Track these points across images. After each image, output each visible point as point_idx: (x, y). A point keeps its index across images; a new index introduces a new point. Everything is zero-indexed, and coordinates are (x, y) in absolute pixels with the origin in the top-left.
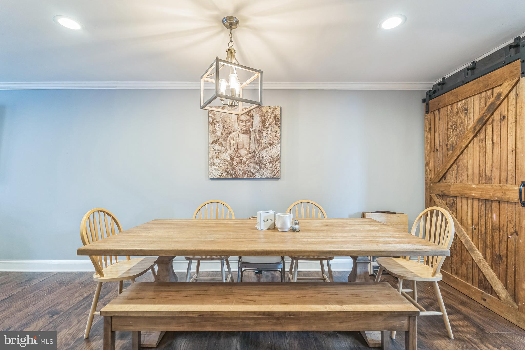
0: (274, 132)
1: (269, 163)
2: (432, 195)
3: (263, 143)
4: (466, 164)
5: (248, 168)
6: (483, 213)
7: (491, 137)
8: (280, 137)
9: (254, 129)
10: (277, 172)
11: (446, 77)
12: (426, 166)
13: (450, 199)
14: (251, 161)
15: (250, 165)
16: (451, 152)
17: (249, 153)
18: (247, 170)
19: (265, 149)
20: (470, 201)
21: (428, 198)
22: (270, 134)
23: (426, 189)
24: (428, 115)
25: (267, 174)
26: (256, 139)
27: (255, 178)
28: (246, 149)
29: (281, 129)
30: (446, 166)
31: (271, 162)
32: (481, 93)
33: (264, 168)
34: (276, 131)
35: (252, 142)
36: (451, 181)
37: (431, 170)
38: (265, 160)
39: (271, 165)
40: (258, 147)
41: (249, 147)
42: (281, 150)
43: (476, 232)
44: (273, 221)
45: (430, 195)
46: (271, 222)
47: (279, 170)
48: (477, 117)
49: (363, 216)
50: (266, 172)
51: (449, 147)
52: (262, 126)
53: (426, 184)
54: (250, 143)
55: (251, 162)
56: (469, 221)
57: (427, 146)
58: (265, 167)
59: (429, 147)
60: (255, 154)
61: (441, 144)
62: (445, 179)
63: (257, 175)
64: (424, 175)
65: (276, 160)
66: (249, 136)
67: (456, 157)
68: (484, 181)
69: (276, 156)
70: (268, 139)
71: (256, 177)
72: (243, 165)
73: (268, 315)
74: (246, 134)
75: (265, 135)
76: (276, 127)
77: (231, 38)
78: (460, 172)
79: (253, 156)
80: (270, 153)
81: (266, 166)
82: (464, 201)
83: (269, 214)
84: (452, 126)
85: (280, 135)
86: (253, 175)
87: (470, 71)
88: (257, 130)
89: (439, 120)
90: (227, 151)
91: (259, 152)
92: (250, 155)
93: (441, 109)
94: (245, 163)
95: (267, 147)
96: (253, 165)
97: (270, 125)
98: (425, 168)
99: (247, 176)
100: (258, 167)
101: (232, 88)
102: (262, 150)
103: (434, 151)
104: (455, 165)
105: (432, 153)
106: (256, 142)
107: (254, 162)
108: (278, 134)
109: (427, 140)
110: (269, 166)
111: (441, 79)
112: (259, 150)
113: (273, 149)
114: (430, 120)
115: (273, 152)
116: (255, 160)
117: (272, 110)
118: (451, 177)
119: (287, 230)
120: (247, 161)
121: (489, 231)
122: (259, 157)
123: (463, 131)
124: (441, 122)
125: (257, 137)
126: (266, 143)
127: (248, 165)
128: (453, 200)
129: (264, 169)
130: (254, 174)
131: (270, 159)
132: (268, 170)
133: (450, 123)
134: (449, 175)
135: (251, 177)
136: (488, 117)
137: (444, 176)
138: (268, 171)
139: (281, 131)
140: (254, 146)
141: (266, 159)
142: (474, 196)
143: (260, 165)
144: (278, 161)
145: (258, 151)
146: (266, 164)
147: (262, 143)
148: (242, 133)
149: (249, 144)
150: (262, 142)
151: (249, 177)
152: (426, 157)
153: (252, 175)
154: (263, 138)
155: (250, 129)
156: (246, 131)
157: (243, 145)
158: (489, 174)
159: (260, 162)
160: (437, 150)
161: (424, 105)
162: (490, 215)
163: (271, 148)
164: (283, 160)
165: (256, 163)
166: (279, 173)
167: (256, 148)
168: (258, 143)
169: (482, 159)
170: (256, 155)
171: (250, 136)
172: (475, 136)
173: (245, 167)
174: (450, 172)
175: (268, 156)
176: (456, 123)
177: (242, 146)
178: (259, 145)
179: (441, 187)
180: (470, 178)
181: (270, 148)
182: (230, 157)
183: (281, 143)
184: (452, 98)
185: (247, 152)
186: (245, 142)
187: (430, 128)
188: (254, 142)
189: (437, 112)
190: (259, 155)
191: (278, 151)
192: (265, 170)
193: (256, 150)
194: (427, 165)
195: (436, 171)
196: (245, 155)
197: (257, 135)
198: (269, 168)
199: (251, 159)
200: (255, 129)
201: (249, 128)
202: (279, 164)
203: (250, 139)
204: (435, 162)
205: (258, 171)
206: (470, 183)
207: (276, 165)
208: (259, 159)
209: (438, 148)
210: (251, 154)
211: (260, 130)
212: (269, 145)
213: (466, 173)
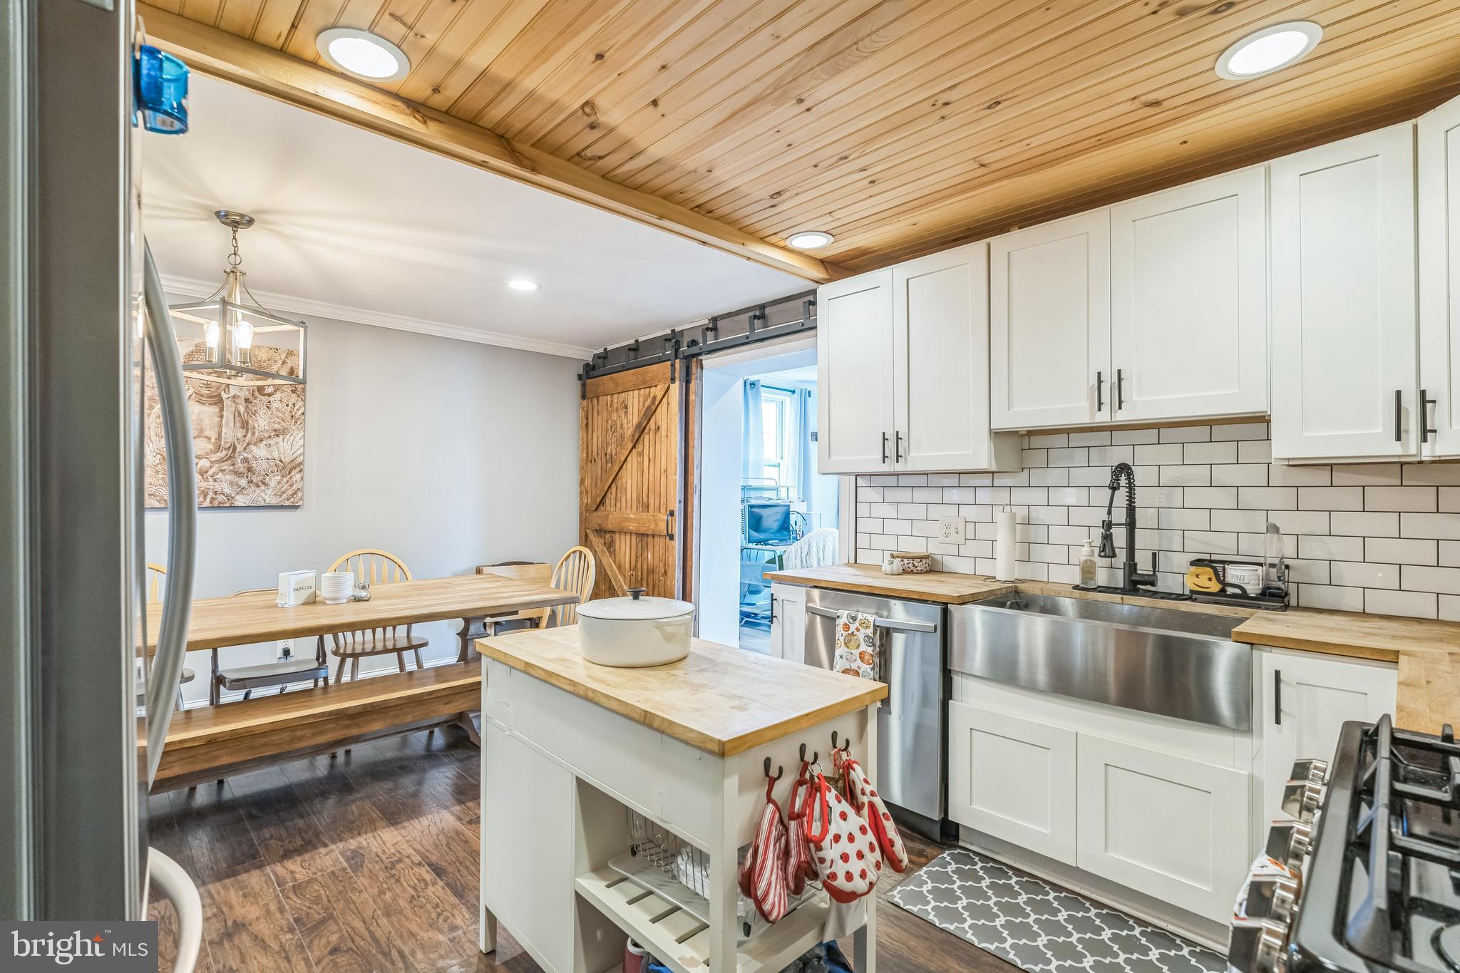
0: (287, 405)
1: (272, 472)
2: (587, 530)
3: (257, 428)
4: (625, 485)
5: (214, 483)
6: (639, 552)
7: (647, 451)
8: (302, 418)
9: (231, 394)
10: (295, 493)
11: (610, 348)
12: (580, 485)
13: (608, 536)
14: (223, 468)
15: (220, 475)
16: (610, 465)
17: (218, 448)
18: (212, 487)
19: (264, 442)
20: (628, 537)
21: (583, 537)
22: (277, 409)
23: (581, 521)
24: (585, 402)
25: (268, 497)
26: (238, 419)
27: (232, 508)
28: (209, 438)
29: (304, 401)
30: (604, 486)
31: (277, 471)
32: (640, 389)
33: (260, 483)
34: (294, 405)
35: (227, 424)
36: (609, 508)
37: (587, 492)
38: (260, 467)
39: (279, 478)
40: (245, 436)
41: (217, 436)
42: (303, 446)
43: (633, 578)
44: (313, 589)
45: (585, 532)
46: (310, 591)
47: (299, 489)
48: (636, 420)
49: (479, 571)
50: (266, 494)
51: (608, 457)
52: (256, 390)
53: (581, 514)
54: (221, 426)
55: (222, 471)
56: (627, 566)
57: (582, 452)
58: (262, 481)
59: (585, 455)
60: (234, 450)
61: (600, 451)
62: (603, 506)
63: (240, 501)
64: (579, 498)
65: (291, 468)
66: (217, 410)
67: (615, 474)
68: (640, 509)
69: (292, 458)
70: (272, 421)
71: (237, 504)
72: (200, 477)
73: (337, 714)
74: (210, 404)
75: (264, 411)
76: (294, 395)
77: (235, 247)
78: (619, 495)
79: (228, 456)
80: (277, 452)
81: (264, 479)
82: (623, 537)
83: (307, 576)
84: (611, 427)
85: (303, 414)
86: (228, 499)
87: (632, 352)
88: (243, 398)
89: (598, 415)
90: (151, 441)
91: (245, 449)
92: (222, 454)
93: (601, 398)
94: (207, 472)
95: (270, 437)
96: (228, 477)
97: (277, 390)
98: (580, 487)
99: (211, 502)
100: (243, 482)
101: (242, 347)
102: (255, 444)
103: (591, 462)
104: (614, 484)
105: (589, 465)
106: (238, 425)
107: (230, 471)
108: (298, 410)
109: (583, 443)
110: (273, 480)
111: (603, 349)
112: (245, 443)
113: (285, 443)
114: (587, 411)
115: (285, 448)
116: (234, 465)
117: (283, 356)
118: (609, 502)
119: (345, 601)
120: (211, 467)
121: (645, 575)
122: (246, 460)
123: (622, 437)
124: (600, 418)
125: (242, 414)
126: (267, 428)
127: (214, 476)
128: (612, 537)
129: (258, 486)
130: (230, 498)
131: (277, 465)
132: (270, 490)
133: (610, 422)
134: (607, 500)
135: (221, 505)
136: (645, 423)
137: (602, 502)
138: (269, 492)
139: (304, 405)
140: (231, 433)
141: (264, 464)
142: (632, 530)
143: (247, 477)
144: (298, 470)
145: (244, 446)
146: (266, 474)
147: (254, 428)
148: (197, 401)
149: (217, 430)
150: (256, 425)
151: (216, 503)
152: (582, 470)
153: (226, 500)
154: (258, 417)
155: (223, 394)
156: (209, 397)
157: (201, 430)
158: (645, 500)
159: (249, 470)
160: (595, 460)
161: (579, 383)
162: (645, 555)
163: (280, 440)
164: (306, 467)
165: (237, 473)
166: (300, 494)
167: (238, 439)
168: (242, 427)
169: (640, 479)
170: (237, 454)
171: (222, 410)
172: (634, 447)
173: (207, 480)
174: (609, 495)
175: (270, 457)
176: (616, 423)
177: (195, 431)
178: (247, 432)
179: (597, 518)
180: (629, 504)
181: (276, 439)
182: (159, 456)
183: (304, 431)
184: (611, 385)
185: (211, 447)
186: (207, 422)
187: (587, 424)
188: (231, 424)
189: (595, 401)
190: (246, 455)
191: (298, 447)
192: (263, 488)
193: (236, 444)
194: (582, 482)
195: (594, 493)
196: (206, 453)
197: (242, 409)
198: (272, 484)
199: (223, 464)
200: (235, 396)
201: (220, 391)
202: (299, 476)
203: (222, 417)
204: (592, 479)
205: (242, 490)
206: (628, 512)
207: (291, 477)
208: (246, 464)
209: (596, 457)
210: (224, 453)
211: (251, 398)
212: (273, 433)
213: (624, 497)
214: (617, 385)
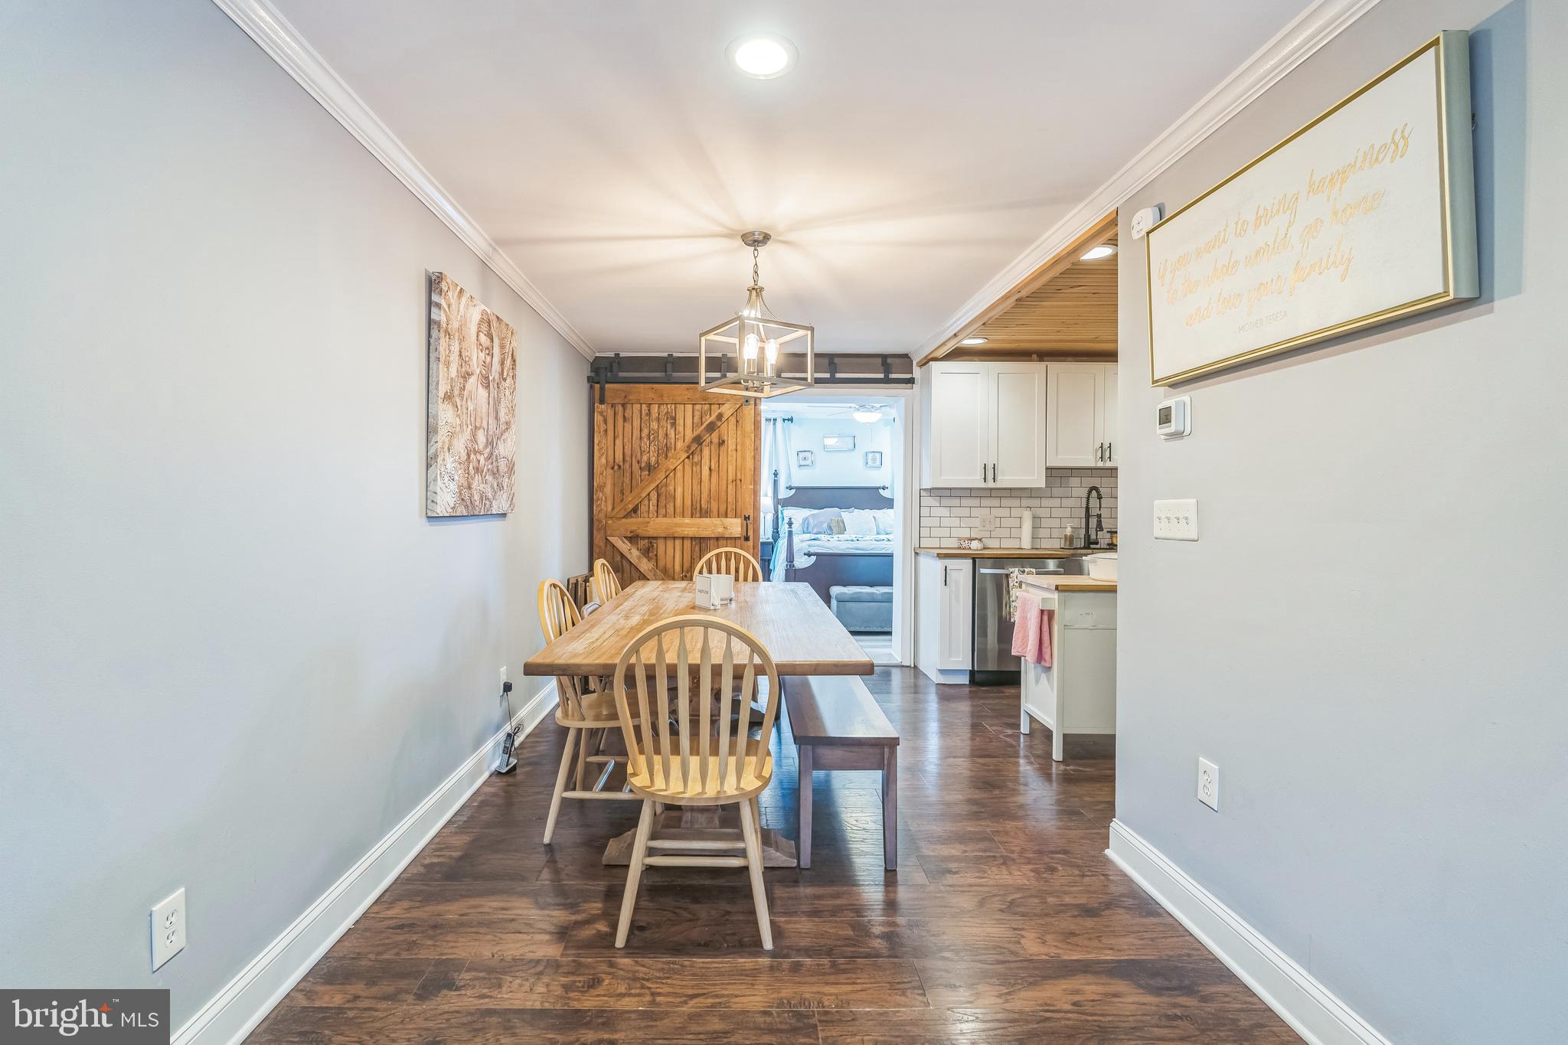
2: (611, 538)
3: (501, 419)
4: (672, 493)
5: (485, 486)
6: (697, 554)
7: (708, 462)
8: (515, 410)
9: (493, 375)
10: (513, 499)
11: (623, 353)
12: (597, 491)
13: (645, 542)
14: (489, 467)
15: (488, 476)
18: (484, 491)
19: (503, 437)
20: (678, 542)
21: (602, 543)
23: (597, 529)
24: (602, 407)
25: (504, 503)
26: (494, 407)
28: (484, 430)
31: (507, 472)
32: (694, 404)
33: (501, 486)
36: (646, 516)
38: (501, 466)
39: (507, 480)
40: (497, 429)
41: (487, 427)
45: (605, 537)
47: (514, 493)
48: (689, 435)
51: (643, 465)
53: (597, 521)
54: (488, 415)
55: (488, 471)
56: (677, 568)
57: (601, 458)
59: (604, 461)
60: (493, 446)
61: (627, 458)
62: (637, 513)
63: (494, 507)
65: (511, 468)
66: (487, 395)
67: (658, 481)
68: (698, 515)
69: (512, 456)
70: (506, 412)
74: (485, 387)
77: (756, 265)
78: (662, 502)
79: (491, 453)
80: (507, 449)
81: (502, 481)
82: (670, 543)
84: (648, 436)
85: (515, 404)
89: (624, 421)
91: (496, 444)
92: (489, 450)
93: (629, 405)
94: (483, 471)
95: (505, 431)
96: (490, 478)
98: (595, 494)
100: (495, 484)
102: (500, 439)
103: (613, 468)
104: (654, 493)
106: (494, 415)
107: (491, 470)
109: (601, 448)
110: (506, 483)
111: (613, 353)
112: (496, 437)
113: (509, 438)
114: (607, 417)
115: (509, 445)
116: (492, 463)
117: (509, 335)
118: (647, 509)
120: (485, 465)
122: (497, 458)
123: (667, 448)
124: (628, 425)
125: (496, 402)
126: (504, 419)
127: (485, 476)
128: (651, 543)
129: (500, 490)
130: (491, 503)
131: (507, 465)
133: (646, 431)
134: (644, 507)
136: (706, 437)
137: (637, 509)
138: (504, 497)
139: (516, 394)
140: (492, 424)
141: (502, 463)
142: (684, 535)
143: (497, 478)
144: (513, 471)
145: (496, 441)
146: (503, 475)
148: (481, 383)
149: (487, 420)
150: (500, 415)
152: (598, 475)
153: (490, 506)
154: (501, 407)
155: (489, 375)
156: (485, 378)
158: (704, 506)
159: (498, 470)
160: (620, 467)
165: (493, 474)
167: (494, 432)
168: (496, 418)
170: (494, 450)
171: (489, 395)
172: (688, 457)
174: (646, 502)
175: (504, 455)
176: (657, 432)
178: (497, 424)
179: (630, 525)
180: (679, 510)
181: (507, 434)
184: (651, 395)
185: (485, 441)
186: (484, 410)
187: (606, 430)
188: (492, 413)
189: (620, 408)
190: (497, 451)
191: (513, 443)
192: (502, 492)
193: (494, 438)
194: (599, 489)
196: (483, 448)
197: (496, 395)
198: (505, 487)
199: (489, 462)
200: (494, 378)
201: (489, 372)
202: (514, 478)
203: (489, 404)
204: (615, 486)
205: (495, 495)
206: (679, 518)
207: (511, 480)
208: (496, 463)
209: (621, 464)
210: (489, 448)
211: (499, 382)
213: (672, 504)
214: (662, 396)
